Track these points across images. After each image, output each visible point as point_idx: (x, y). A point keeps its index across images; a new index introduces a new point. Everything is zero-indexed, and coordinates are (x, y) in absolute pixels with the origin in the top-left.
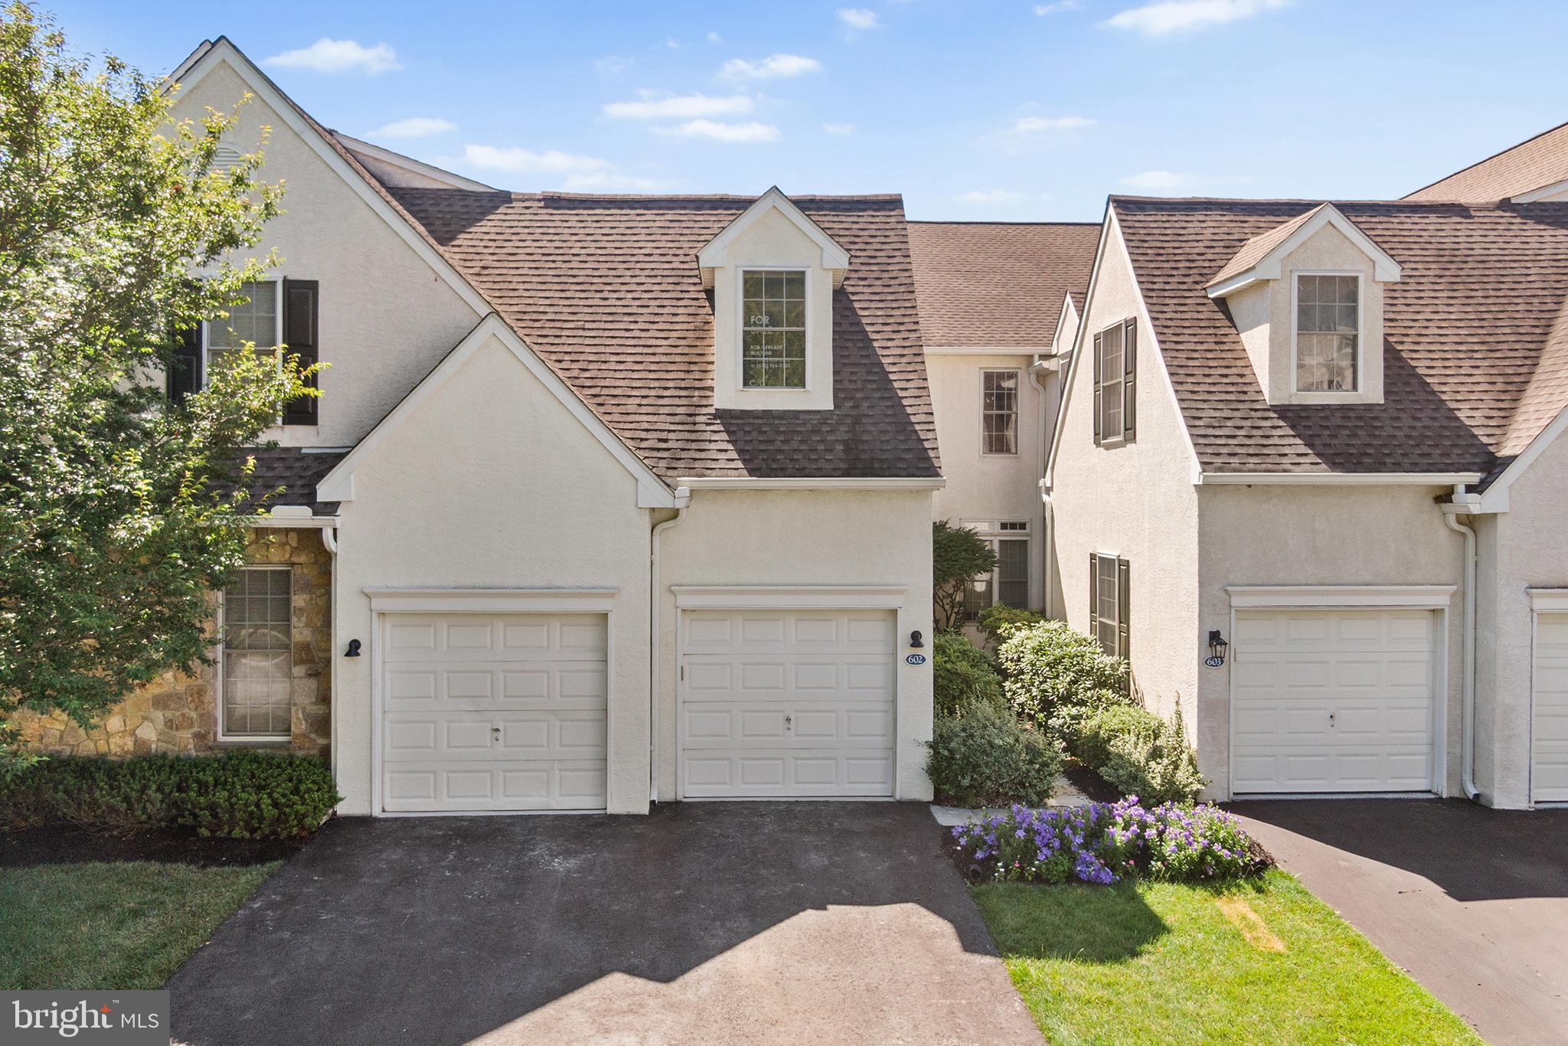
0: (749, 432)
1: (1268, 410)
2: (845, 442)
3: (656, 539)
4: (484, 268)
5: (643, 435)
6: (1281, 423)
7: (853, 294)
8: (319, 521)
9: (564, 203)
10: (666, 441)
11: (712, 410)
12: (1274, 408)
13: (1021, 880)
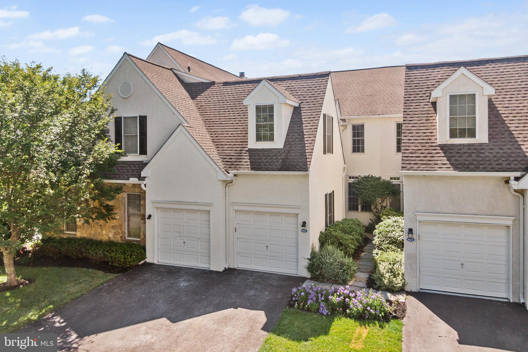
0: (256, 156)
1: (437, 146)
2: (283, 159)
3: (227, 188)
4: (201, 106)
5: (226, 157)
6: (441, 151)
8: (140, 182)
9: (228, 84)
10: (231, 159)
11: (247, 149)
12: (439, 146)
13: (303, 309)
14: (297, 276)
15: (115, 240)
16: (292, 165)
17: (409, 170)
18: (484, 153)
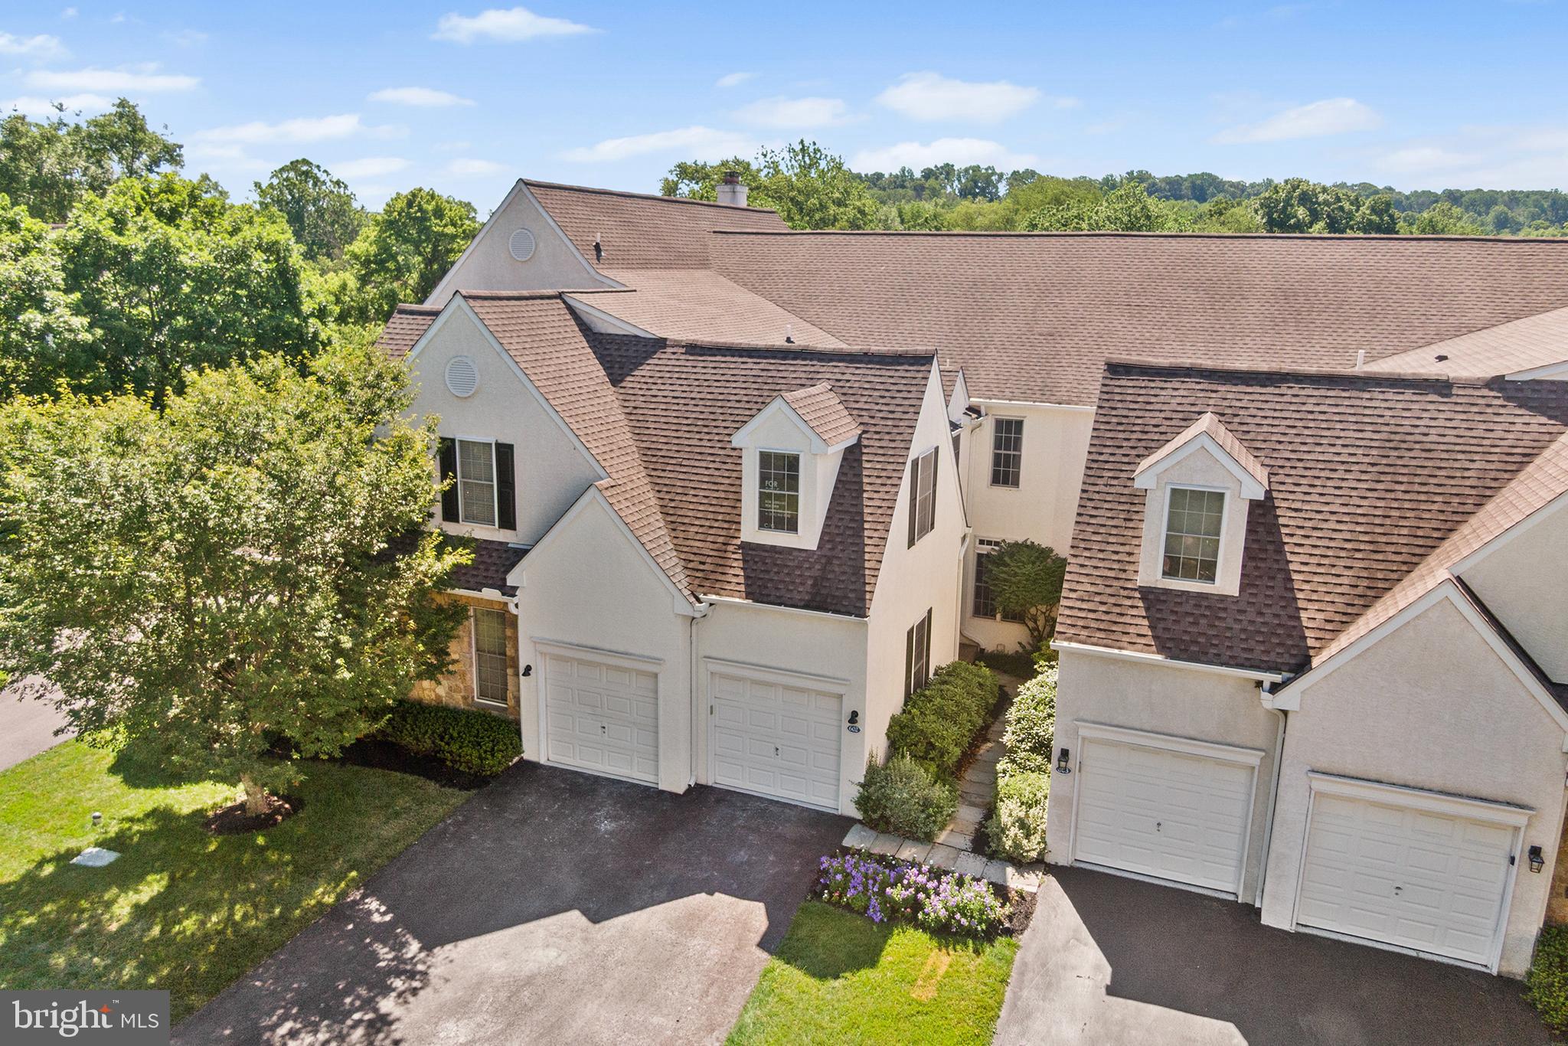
0: (756, 562)
1: (1135, 590)
2: (815, 579)
3: (694, 627)
4: (635, 408)
5: (692, 557)
6: (1141, 604)
7: (866, 447)
8: (506, 599)
9: (698, 350)
10: (703, 563)
11: (738, 542)
12: (1141, 589)
13: (837, 904)
14: (835, 812)
15: (452, 704)
16: (834, 597)
17: (1070, 639)
18: (1225, 619)
